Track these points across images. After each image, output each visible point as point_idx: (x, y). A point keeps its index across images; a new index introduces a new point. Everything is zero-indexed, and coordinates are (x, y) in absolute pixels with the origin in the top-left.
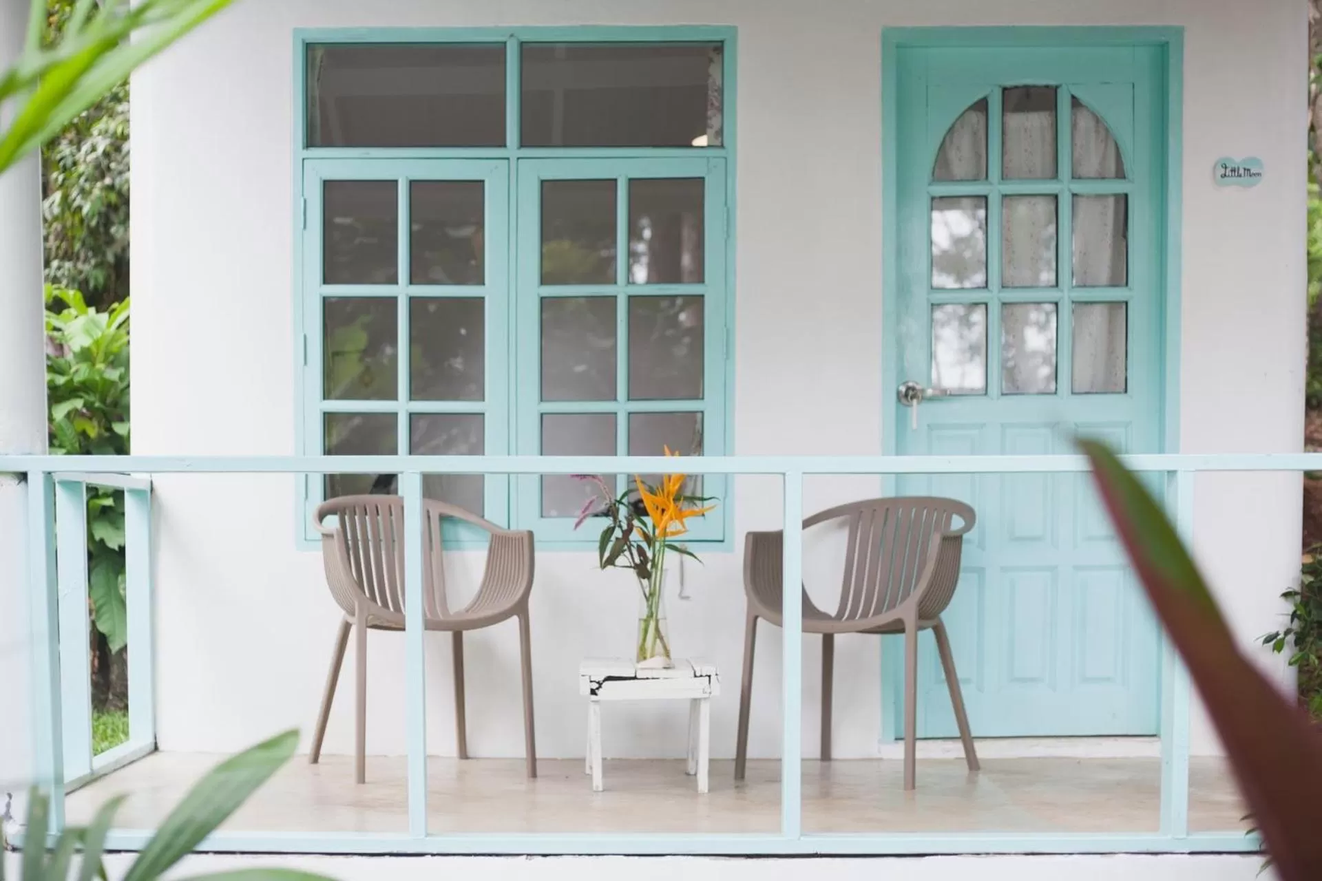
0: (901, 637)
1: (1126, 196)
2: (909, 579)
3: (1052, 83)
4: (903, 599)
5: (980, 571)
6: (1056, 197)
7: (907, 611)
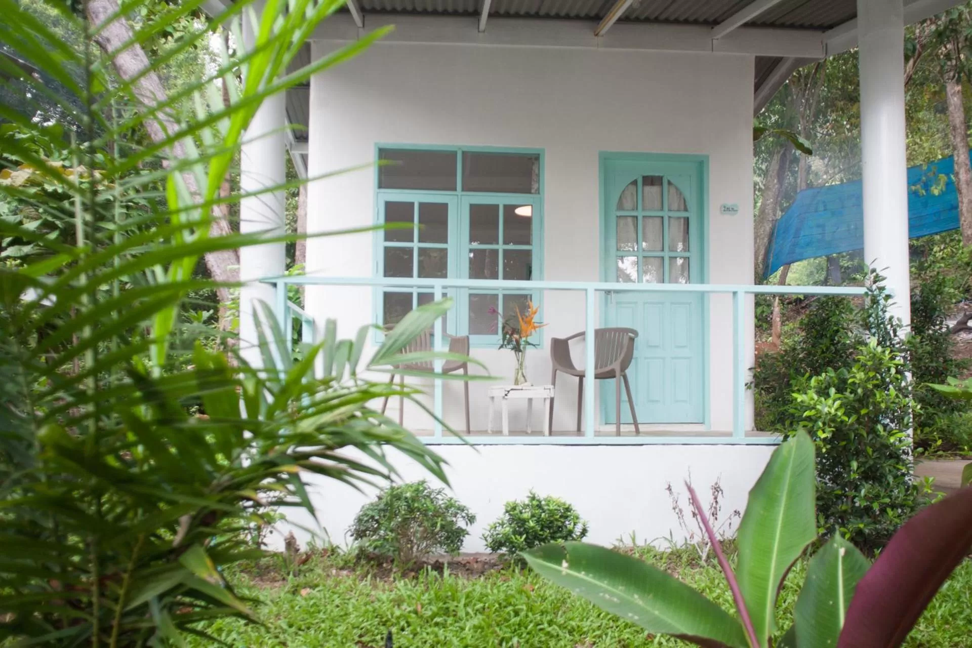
0: (614, 380)
1: (688, 218)
2: (616, 356)
3: (661, 175)
4: (615, 360)
5: (637, 358)
6: (662, 217)
7: (616, 366)
